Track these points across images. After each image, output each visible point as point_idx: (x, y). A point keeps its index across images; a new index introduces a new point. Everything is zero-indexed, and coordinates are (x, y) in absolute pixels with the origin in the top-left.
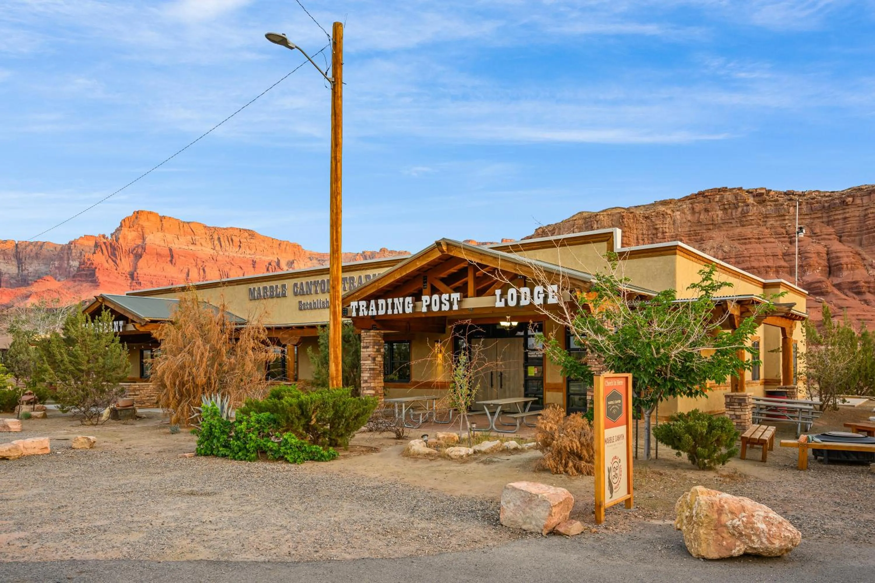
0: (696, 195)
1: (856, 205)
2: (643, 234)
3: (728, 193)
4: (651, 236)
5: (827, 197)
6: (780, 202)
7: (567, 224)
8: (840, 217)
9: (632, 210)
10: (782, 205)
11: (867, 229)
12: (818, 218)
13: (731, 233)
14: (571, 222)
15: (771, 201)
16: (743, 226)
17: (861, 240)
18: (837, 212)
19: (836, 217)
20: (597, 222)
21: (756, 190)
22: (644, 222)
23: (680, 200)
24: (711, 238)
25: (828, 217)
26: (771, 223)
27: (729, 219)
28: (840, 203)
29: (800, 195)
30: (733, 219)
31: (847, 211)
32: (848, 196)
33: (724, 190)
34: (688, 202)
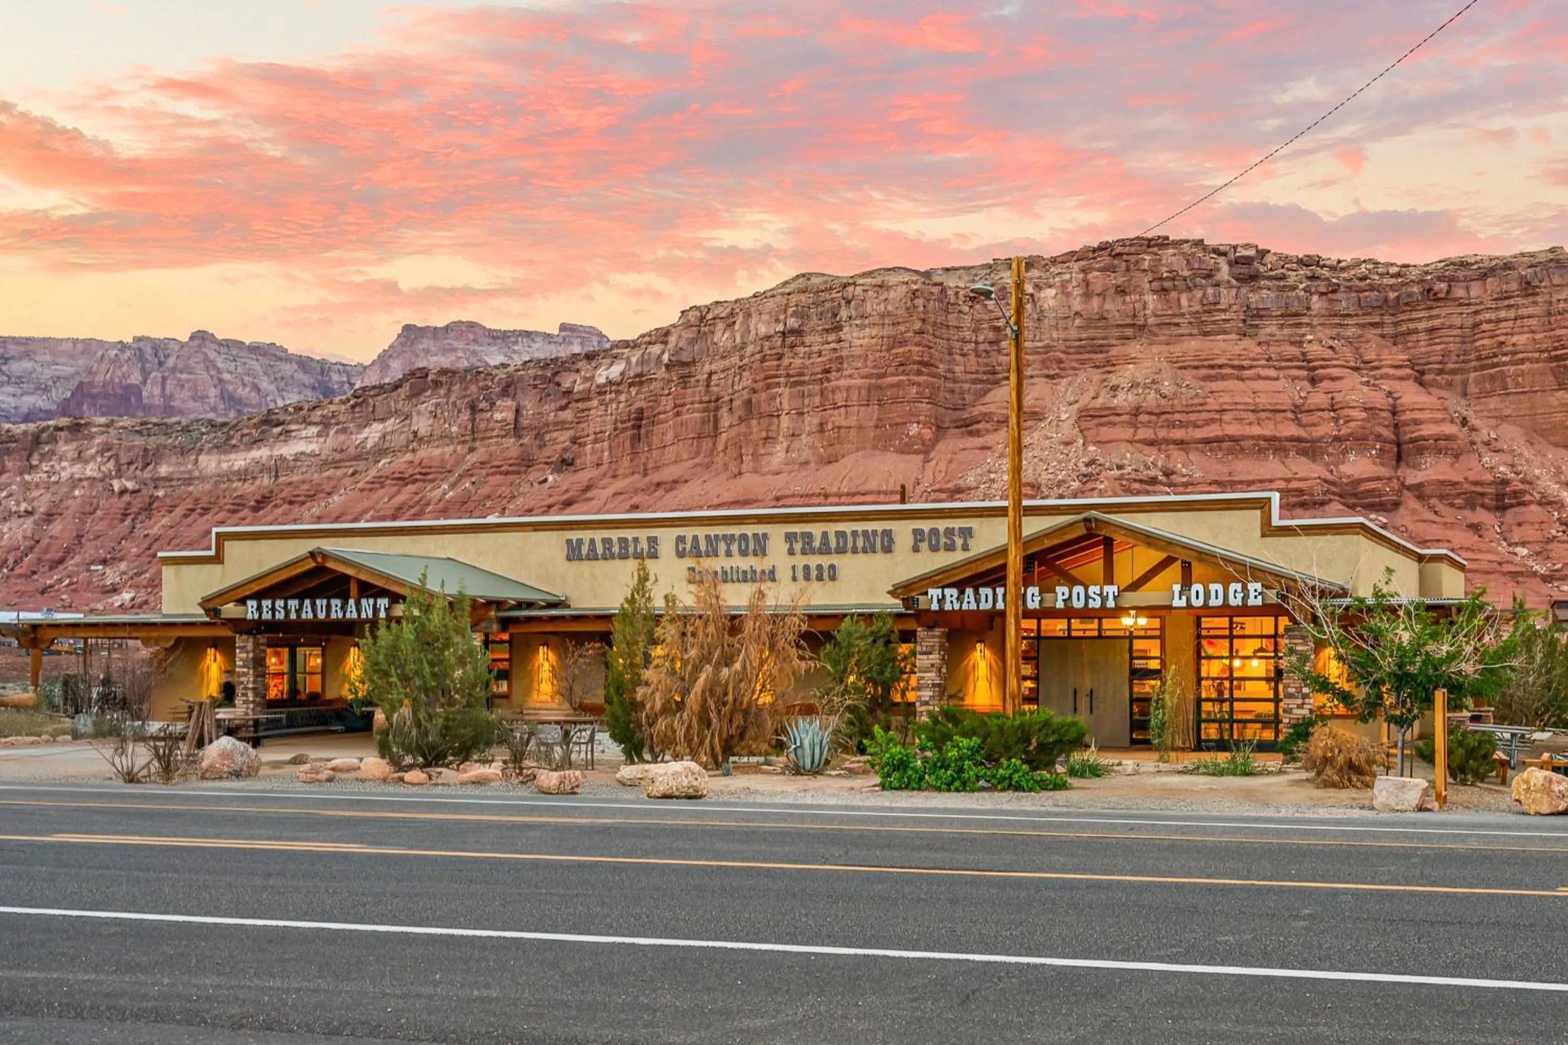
0: (1094, 251)
1: (1455, 300)
3: (1171, 251)
4: (986, 346)
5: (1392, 276)
6: (1291, 281)
7: (771, 304)
8: (1421, 326)
9: (936, 279)
10: (1294, 288)
11: (1479, 359)
12: (1372, 324)
13: (1177, 350)
14: (778, 298)
15: (1270, 278)
16: (1206, 334)
17: (1465, 384)
18: (1415, 315)
19: (1412, 326)
20: (849, 302)
21: (1235, 248)
22: (966, 309)
23: (1054, 261)
24: (1132, 361)
25: (1395, 324)
26: (1268, 330)
27: (1174, 315)
28: (1422, 293)
29: (1332, 268)
30: (1183, 315)
31: (1435, 312)
32: (1440, 279)
33: (1162, 243)
34: (1076, 266)
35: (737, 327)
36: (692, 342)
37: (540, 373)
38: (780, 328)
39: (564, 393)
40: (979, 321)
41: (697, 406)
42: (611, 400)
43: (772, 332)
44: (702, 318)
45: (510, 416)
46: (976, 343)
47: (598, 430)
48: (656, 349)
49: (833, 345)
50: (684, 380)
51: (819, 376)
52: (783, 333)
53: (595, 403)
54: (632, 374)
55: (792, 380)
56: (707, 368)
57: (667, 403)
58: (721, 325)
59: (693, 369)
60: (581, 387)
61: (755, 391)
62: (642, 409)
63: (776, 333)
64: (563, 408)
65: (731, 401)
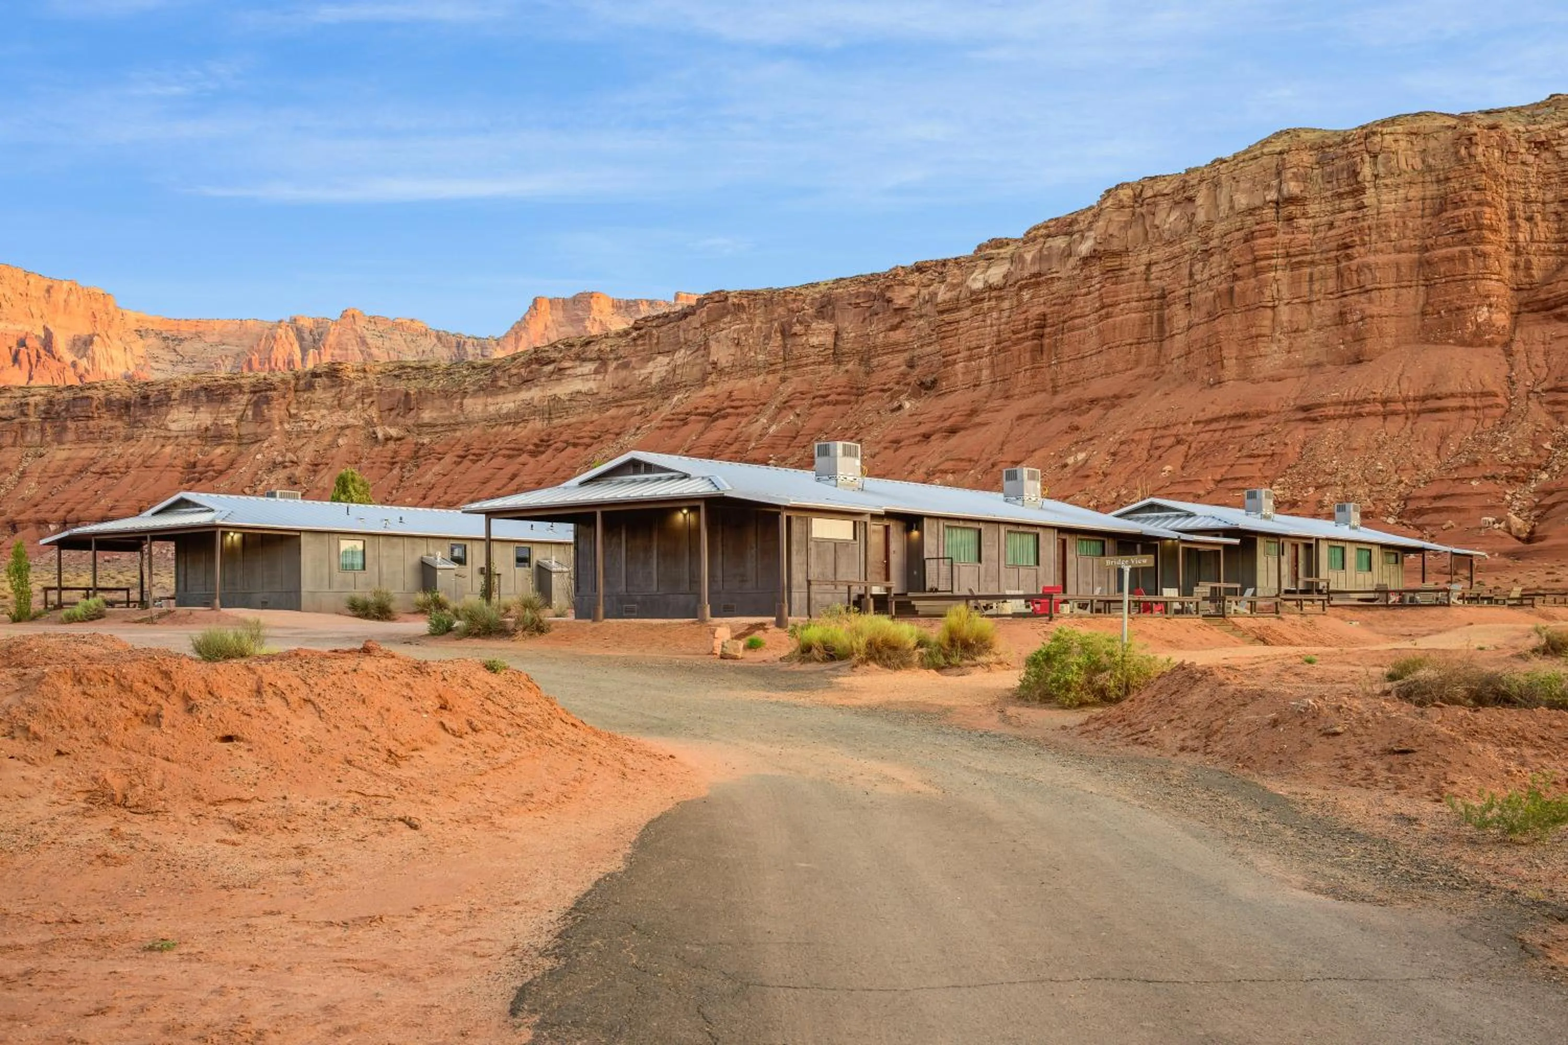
2: (1526, 201)
9: (1483, 122)
20: (1375, 156)
22: (1531, 158)
35: (1199, 201)
36: (1127, 226)
37: (863, 289)
38: (1272, 195)
39: (896, 310)
40: (1547, 175)
41: (1134, 304)
42: (991, 309)
43: (1258, 203)
44: (1138, 197)
45: (829, 340)
46: (1544, 203)
47: (974, 344)
48: (1060, 242)
49: (1349, 214)
50: (1113, 274)
51: (1334, 254)
52: (1277, 203)
53: (967, 313)
54: (1026, 274)
55: (1294, 260)
56: (1145, 258)
57: (1086, 304)
58: (1164, 204)
59: (1125, 260)
60: (949, 295)
61: (1236, 278)
62: (1044, 315)
63: (1266, 203)
64: (894, 328)
65: (1190, 294)
